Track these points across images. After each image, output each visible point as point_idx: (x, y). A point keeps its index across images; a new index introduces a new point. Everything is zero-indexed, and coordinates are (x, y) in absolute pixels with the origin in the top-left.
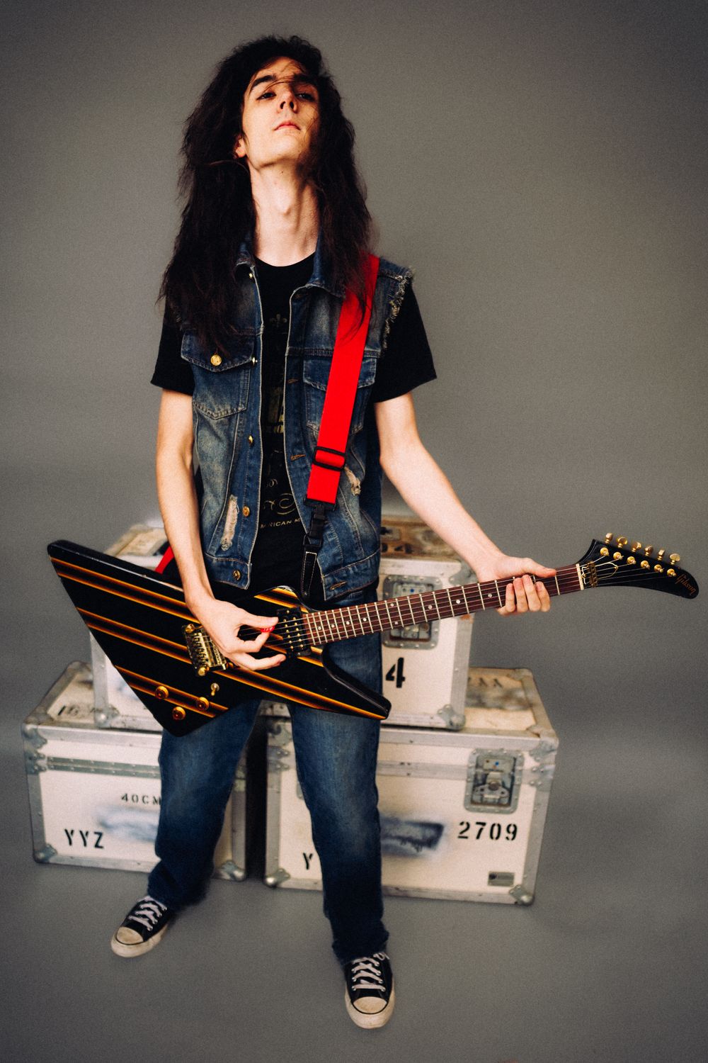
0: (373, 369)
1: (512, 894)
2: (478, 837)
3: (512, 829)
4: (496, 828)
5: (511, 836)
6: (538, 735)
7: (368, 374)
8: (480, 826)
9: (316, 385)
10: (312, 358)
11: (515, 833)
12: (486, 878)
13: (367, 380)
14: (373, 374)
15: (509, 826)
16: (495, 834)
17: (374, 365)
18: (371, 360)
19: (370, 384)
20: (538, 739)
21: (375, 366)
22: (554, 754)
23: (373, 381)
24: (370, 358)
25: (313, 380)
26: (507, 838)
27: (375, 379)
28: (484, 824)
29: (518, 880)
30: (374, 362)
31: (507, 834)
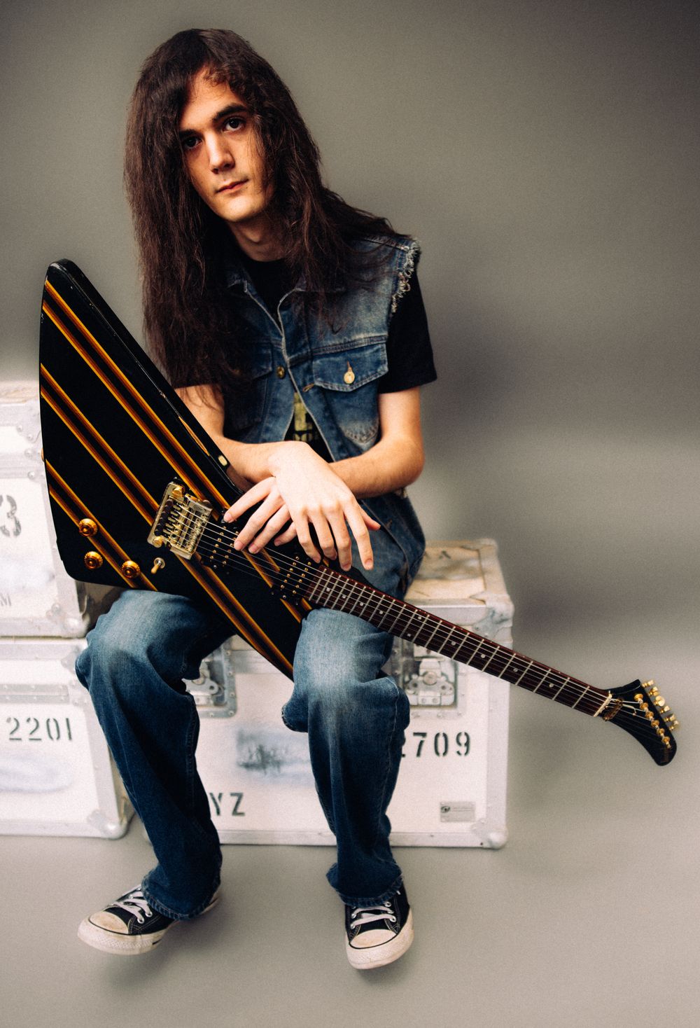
0: (383, 355)
1: (474, 831)
2: (418, 754)
3: (463, 740)
4: (441, 740)
5: (463, 750)
6: (483, 601)
7: (378, 363)
8: (420, 738)
9: (327, 386)
10: (321, 357)
11: (467, 744)
12: (437, 811)
13: (379, 370)
14: (385, 361)
15: (459, 735)
16: (441, 749)
17: (383, 351)
18: (380, 346)
19: (383, 373)
20: (484, 606)
21: (385, 352)
22: (509, 624)
23: (386, 369)
24: (378, 344)
25: (325, 380)
26: (459, 753)
27: (389, 366)
28: (424, 735)
29: (480, 812)
30: (382, 348)
31: (459, 748)
